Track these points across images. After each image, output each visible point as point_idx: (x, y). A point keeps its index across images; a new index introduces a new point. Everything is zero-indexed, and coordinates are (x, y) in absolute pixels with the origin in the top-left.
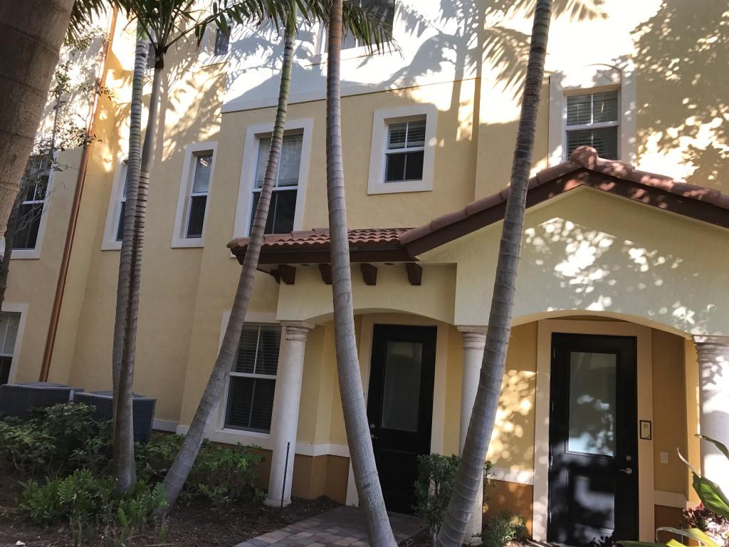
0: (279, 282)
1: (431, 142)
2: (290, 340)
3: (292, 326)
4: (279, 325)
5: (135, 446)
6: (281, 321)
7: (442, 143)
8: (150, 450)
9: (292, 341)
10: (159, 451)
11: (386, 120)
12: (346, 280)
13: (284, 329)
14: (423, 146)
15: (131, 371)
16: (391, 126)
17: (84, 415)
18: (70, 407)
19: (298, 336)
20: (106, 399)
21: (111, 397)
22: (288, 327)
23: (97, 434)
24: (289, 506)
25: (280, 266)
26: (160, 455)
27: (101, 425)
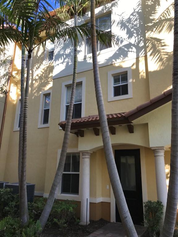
0: (78, 137)
1: (130, 81)
2: (84, 158)
3: (84, 153)
4: (79, 153)
5: (28, 204)
6: (80, 151)
7: (134, 81)
8: (34, 205)
9: (85, 159)
10: (37, 206)
11: (112, 75)
12: (107, 132)
13: (81, 154)
14: (127, 82)
15: (25, 174)
16: (114, 77)
17: (8, 193)
18: (3, 190)
19: (87, 156)
20: (16, 186)
21: (18, 185)
22: (83, 153)
23: (14, 200)
24: (89, 225)
25: (78, 130)
26: (38, 207)
27: (15, 196)
